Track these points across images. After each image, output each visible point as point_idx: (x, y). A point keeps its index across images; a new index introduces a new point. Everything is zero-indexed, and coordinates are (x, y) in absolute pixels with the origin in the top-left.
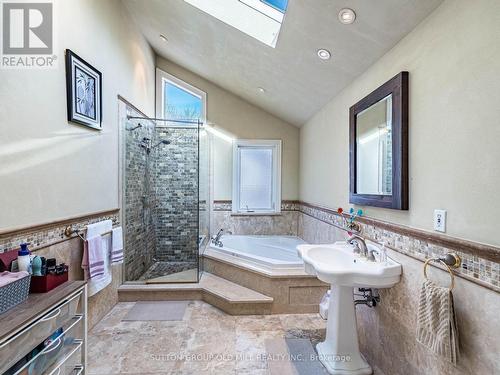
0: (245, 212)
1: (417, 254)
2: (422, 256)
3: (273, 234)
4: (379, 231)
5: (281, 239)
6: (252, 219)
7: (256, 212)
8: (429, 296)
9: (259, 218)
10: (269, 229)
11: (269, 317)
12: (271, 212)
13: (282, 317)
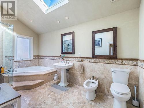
0: (20, 60)
1: (76, 61)
2: (77, 61)
3: (30, 66)
4: (68, 58)
5: (34, 67)
6: (23, 62)
7: (24, 60)
8: (80, 65)
9: (25, 62)
10: (29, 65)
11: (43, 85)
12: (30, 59)
13: (47, 84)
